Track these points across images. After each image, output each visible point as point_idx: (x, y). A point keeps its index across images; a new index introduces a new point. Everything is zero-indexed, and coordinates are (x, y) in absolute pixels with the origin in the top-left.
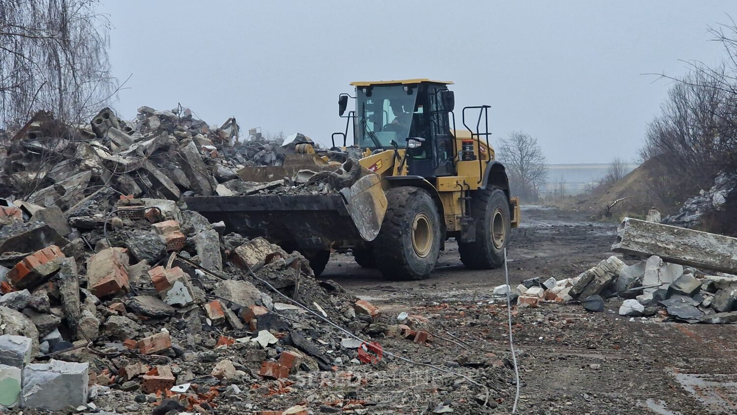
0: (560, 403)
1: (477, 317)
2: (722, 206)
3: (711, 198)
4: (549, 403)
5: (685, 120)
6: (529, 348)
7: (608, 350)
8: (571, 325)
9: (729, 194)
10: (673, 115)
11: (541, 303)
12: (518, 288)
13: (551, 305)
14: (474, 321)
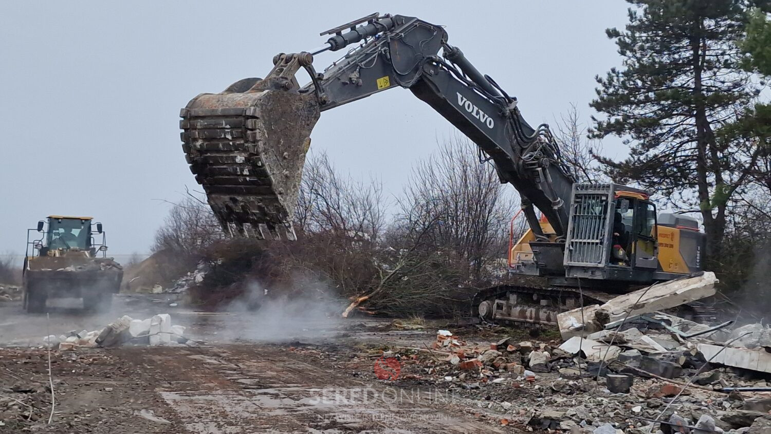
0: (83, 415)
1: (30, 358)
2: (201, 282)
3: (195, 277)
4: (75, 415)
5: (179, 228)
6: (64, 378)
7: (119, 378)
8: (95, 362)
9: (205, 275)
10: (171, 225)
11: (76, 347)
12: (60, 337)
13: (83, 349)
14: (27, 361)
